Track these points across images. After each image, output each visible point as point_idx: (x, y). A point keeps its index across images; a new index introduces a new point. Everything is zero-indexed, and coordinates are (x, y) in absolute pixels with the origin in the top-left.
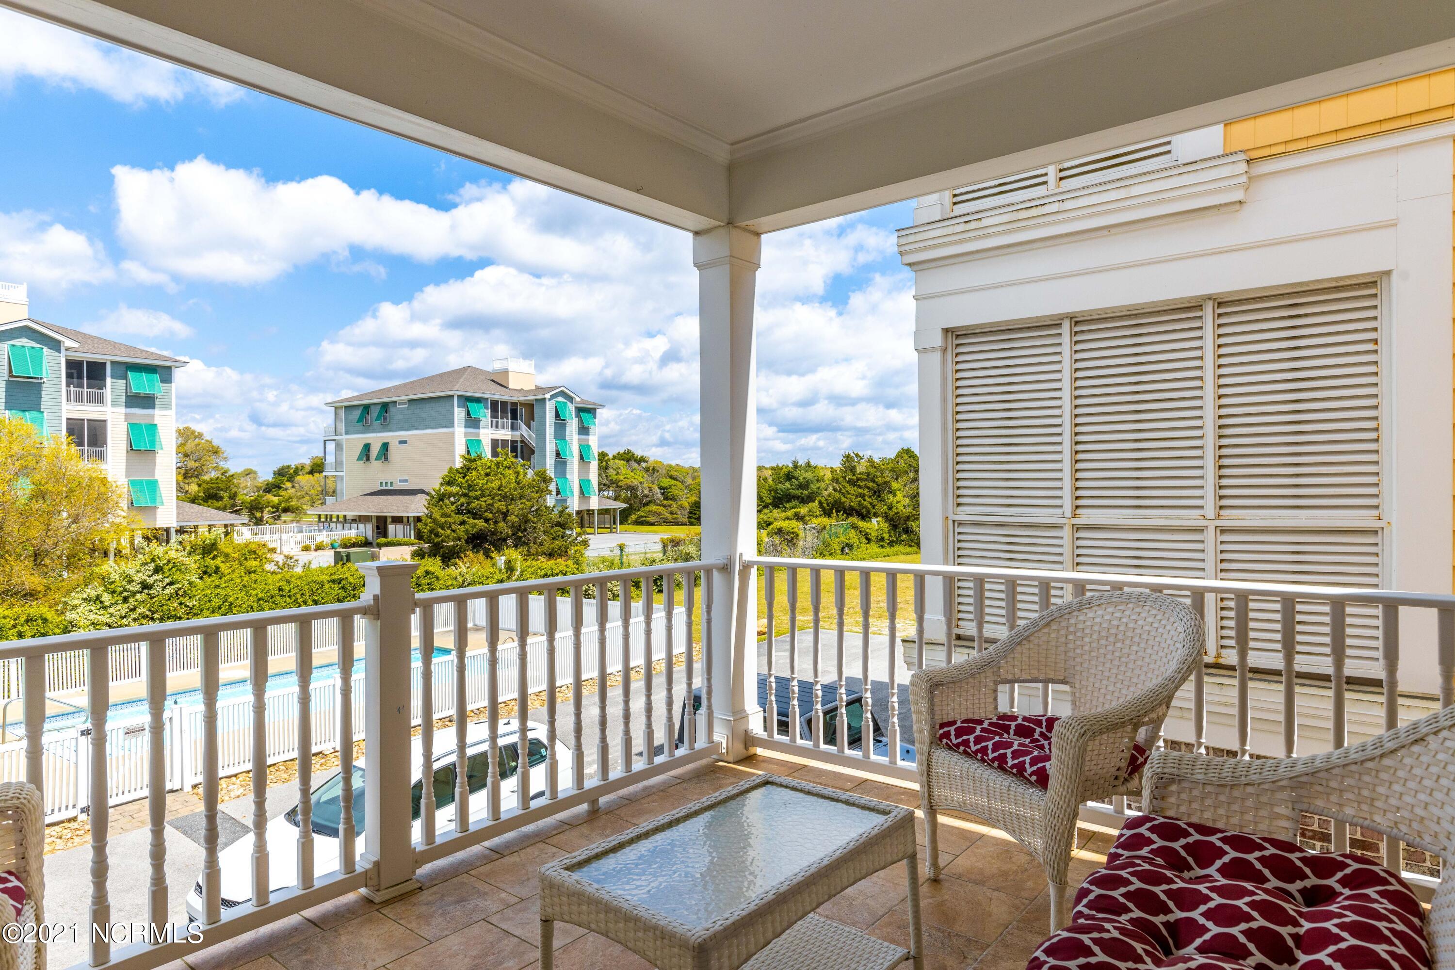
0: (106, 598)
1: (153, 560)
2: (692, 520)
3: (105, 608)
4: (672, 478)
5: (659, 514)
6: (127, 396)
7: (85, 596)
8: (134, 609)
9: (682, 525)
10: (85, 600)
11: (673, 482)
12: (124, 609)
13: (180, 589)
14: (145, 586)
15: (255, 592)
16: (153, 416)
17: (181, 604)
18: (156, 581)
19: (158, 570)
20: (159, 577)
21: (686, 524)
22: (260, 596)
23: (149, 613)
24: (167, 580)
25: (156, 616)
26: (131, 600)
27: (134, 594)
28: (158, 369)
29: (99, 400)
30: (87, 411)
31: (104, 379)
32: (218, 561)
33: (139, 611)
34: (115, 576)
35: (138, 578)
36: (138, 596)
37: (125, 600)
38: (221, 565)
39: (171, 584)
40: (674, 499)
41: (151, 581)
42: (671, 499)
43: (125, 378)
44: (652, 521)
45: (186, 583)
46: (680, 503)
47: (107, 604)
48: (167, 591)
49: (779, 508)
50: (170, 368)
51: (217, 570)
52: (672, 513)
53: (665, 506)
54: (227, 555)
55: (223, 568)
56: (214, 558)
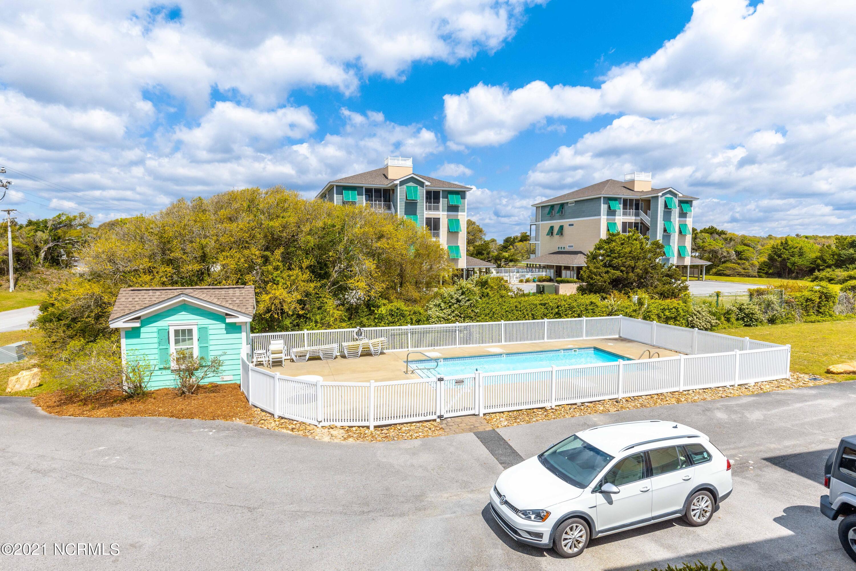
0: (442, 305)
1: (461, 289)
2: (761, 274)
3: (442, 310)
4: (745, 245)
5: (734, 269)
7: (434, 303)
8: (453, 312)
9: (752, 277)
10: (434, 305)
11: (746, 248)
12: (449, 311)
13: (472, 303)
14: (458, 301)
15: (505, 307)
16: (458, 215)
17: (472, 311)
18: (462, 298)
19: (463, 293)
20: (463, 297)
21: (756, 277)
22: (507, 309)
23: (459, 314)
24: (467, 299)
25: (462, 316)
26: (452, 307)
27: (453, 304)
28: (460, 193)
29: (437, 209)
30: (432, 214)
31: (439, 199)
32: (488, 290)
33: (456, 312)
34: (446, 295)
35: (455, 296)
36: (455, 305)
37: (450, 307)
38: (489, 292)
39: (468, 300)
40: (747, 259)
41: (460, 298)
42: (744, 259)
43: (447, 198)
44: (729, 274)
45: (475, 300)
46: (751, 262)
47: (443, 308)
48: (467, 304)
49: (841, 268)
50: (464, 192)
51: (488, 295)
52: (744, 269)
53: (739, 264)
54: (492, 287)
55: (490, 293)
56: (486, 289)
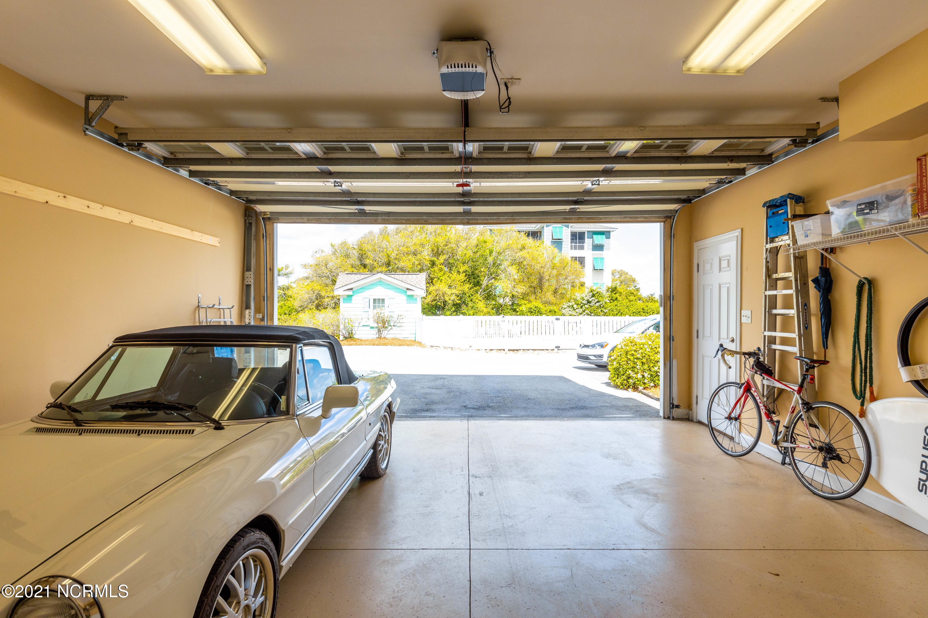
0: (575, 306)
1: (592, 291)
3: (575, 310)
6: (593, 246)
7: (568, 305)
8: (584, 311)
10: (568, 306)
12: (581, 310)
13: (601, 305)
14: (589, 302)
15: (632, 309)
16: (602, 254)
17: (602, 311)
18: (592, 300)
19: (593, 296)
20: (594, 298)
22: (634, 311)
23: (590, 313)
24: (596, 301)
25: (592, 314)
26: (583, 307)
27: (585, 304)
28: (605, 233)
29: (582, 248)
30: (578, 253)
31: (585, 240)
32: (617, 295)
33: (586, 312)
34: (578, 298)
35: (586, 299)
36: (586, 306)
37: (582, 307)
38: (618, 297)
39: (598, 302)
41: (590, 300)
43: (592, 238)
45: (604, 302)
47: (575, 308)
48: (596, 305)
50: (609, 232)
51: (616, 299)
54: (621, 293)
55: (619, 298)
56: (615, 294)
